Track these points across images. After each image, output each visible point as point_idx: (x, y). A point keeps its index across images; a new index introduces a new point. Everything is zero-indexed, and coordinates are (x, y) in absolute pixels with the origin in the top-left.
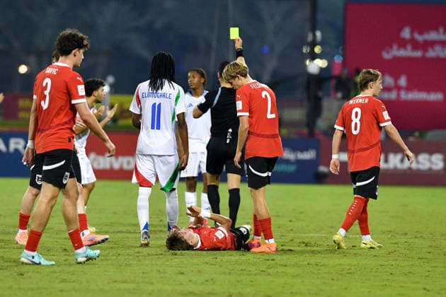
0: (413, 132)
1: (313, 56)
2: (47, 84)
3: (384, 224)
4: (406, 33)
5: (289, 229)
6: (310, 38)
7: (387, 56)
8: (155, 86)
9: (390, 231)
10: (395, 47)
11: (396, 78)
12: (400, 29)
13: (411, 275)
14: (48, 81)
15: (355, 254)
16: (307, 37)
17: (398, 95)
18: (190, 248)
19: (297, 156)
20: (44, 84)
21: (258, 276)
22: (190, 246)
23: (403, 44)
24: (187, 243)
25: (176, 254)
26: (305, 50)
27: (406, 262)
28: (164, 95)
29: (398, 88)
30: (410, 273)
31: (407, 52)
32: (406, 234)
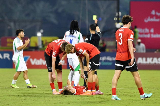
0: (156, 50)
1: (118, 22)
2: (120, 35)
3: (145, 84)
4: (153, 13)
5: (110, 86)
6: (117, 14)
7: (146, 21)
8: (72, 33)
9: (148, 87)
10: (149, 18)
11: (150, 29)
12: (151, 11)
13: (156, 103)
14: (121, 34)
15: (135, 96)
16: (116, 14)
17: (151, 36)
18: (72, 94)
19: (112, 59)
20: (119, 36)
21: (98, 104)
22: (72, 93)
23: (152, 16)
24: (71, 92)
25: (67, 97)
26: (115, 19)
27: (154, 98)
28: (74, 37)
29: (150, 33)
30: (155, 102)
31: (154, 20)
32: (154, 88)
